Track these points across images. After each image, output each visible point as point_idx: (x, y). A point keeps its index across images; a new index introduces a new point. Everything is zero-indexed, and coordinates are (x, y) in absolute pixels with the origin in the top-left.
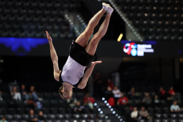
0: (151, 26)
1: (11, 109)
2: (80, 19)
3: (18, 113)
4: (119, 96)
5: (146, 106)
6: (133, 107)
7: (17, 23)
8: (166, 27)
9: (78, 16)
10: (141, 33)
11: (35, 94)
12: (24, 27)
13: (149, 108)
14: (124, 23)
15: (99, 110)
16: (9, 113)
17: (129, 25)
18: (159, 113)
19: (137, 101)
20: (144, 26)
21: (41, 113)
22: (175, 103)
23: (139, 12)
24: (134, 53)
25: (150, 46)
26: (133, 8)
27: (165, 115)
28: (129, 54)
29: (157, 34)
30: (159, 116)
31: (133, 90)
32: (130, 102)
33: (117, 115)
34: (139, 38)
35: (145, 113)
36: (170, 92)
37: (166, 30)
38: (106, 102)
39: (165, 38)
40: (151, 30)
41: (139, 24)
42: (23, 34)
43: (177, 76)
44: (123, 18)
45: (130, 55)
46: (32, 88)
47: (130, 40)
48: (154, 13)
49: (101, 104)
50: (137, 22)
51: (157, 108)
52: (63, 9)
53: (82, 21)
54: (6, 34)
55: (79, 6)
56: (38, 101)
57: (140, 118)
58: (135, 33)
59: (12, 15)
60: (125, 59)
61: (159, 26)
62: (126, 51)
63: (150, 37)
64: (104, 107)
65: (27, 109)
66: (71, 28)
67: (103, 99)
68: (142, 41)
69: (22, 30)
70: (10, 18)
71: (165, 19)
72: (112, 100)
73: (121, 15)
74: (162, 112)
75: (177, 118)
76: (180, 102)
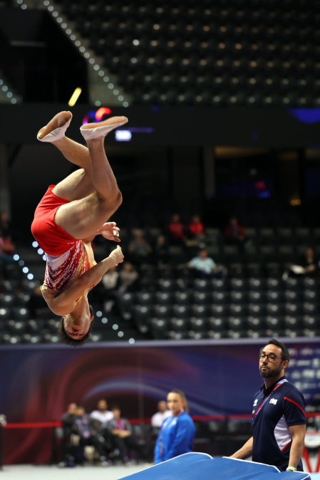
0: (149, 71)
8: (184, 72)
10: (126, 87)
13: (144, 267)
14: (84, 62)
15: (26, 270)
17: (97, 68)
18: (166, 278)
20: (133, 70)
22: (204, 252)
23: (120, 37)
26: (106, 25)
27: (181, 282)
29: (163, 89)
30: (166, 284)
34: (121, 98)
36: (192, 228)
37: (184, 79)
38: (40, 251)
39: (181, 98)
40: (148, 78)
41: (119, 63)
43: (210, 190)
44: (82, 50)
47: (98, 103)
48: (155, 39)
49: (31, 257)
50: (116, 60)
51: (162, 266)
57: (122, 289)
58: (111, 86)
61: (167, 71)
63: (146, 97)
64: (37, 264)
67: (35, 244)
68: (125, 105)
71: (180, 53)
73: (78, 44)
74: (175, 275)
75: (210, 289)
76: (215, 249)
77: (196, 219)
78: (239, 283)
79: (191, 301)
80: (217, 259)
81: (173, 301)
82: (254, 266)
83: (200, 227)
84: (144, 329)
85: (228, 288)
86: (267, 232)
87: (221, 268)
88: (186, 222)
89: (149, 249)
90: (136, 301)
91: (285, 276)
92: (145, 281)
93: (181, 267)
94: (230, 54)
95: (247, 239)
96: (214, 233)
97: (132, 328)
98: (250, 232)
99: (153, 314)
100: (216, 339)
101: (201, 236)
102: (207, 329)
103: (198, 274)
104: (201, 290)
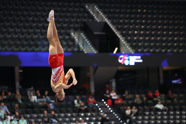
0: (140, 41)
1: (29, 110)
2: (83, 36)
3: (34, 113)
4: (116, 98)
5: (137, 106)
6: (127, 106)
7: (33, 40)
8: (152, 42)
9: (82, 34)
10: (133, 47)
11: (48, 97)
12: (39, 43)
13: (140, 107)
14: (119, 39)
15: (100, 109)
16: (27, 113)
17: (123, 41)
18: (147, 111)
20: (135, 41)
21: (53, 113)
22: (160, 102)
23: (131, 30)
24: (127, 63)
25: (139, 57)
26: (126, 26)
27: (152, 113)
28: (123, 63)
29: (145, 47)
30: (147, 113)
31: (127, 92)
32: (124, 102)
33: (114, 113)
34: (131, 51)
36: (156, 94)
37: (152, 44)
38: (105, 103)
39: (151, 50)
40: (140, 44)
41: (130, 39)
42: (38, 49)
43: (162, 81)
44: (118, 35)
45: (124, 65)
46: (46, 93)
47: (123, 53)
48: (142, 31)
49: (102, 104)
50: (129, 38)
51: (146, 107)
52: (70, 29)
53: (85, 38)
54: (24, 49)
55: (83, 25)
56: (50, 103)
57: (132, 115)
58: (128, 47)
59: (29, 34)
60: (120, 68)
61: (146, 41)
62: (120, 61)
63: (140, 50)
64: (104, 107)
65: (42, 109)
66: (77, 43)
68: (133, 53)
69: (37, 46)
70: (27, 36)
71: (151, 35)
72: (110, 101)
73: (116, 33)
74: (150, 110)
75: (162, 115)
76: (164, 101)
77: (157, 91)
78: (172, 113)
79: (156, 119)
81: (150, 119)
82: (177, 107)
83: (158, 94)
86: (182, 95)
87: (166, 108)
88: (154, 92)
89: (141, 101)
90: (137, 119)
92: (140, 112)
93: (152, 107)
94: (168, 36)
95: (174, 98)
96: (163, 96)
98: (176, 95)
101: (159, 97)
103: (158, 110)
104: (159, 115)
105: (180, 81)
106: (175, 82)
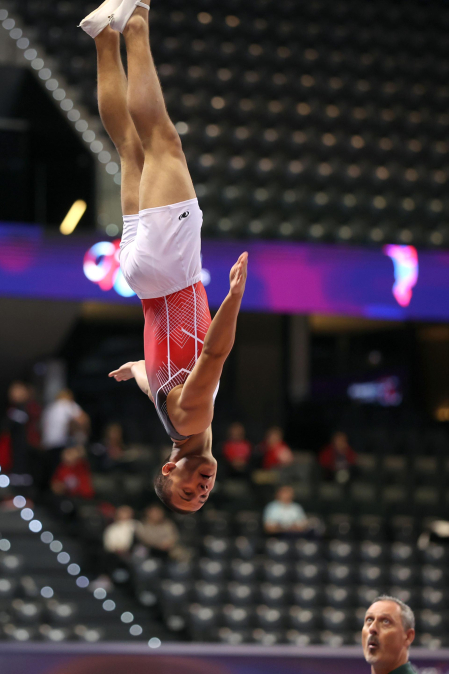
8: (262, 181)
14: (92, 158)
17: (112, 169)
18: (218, 535)
19: (133, 484)
22: (286, 494)
27: (244, 545)
29: (225, 209)
30: (219, 546)
32: (105, 483)
33: (47, 537)
35: (163, 534)
37: (261, 195)
39: (256, 227)
43: (300, 387)
44: (89, 137)
45: (112, 293)
47: (113, 230)
57: (140, 552)
60: (91, 307)
61: (232, 178)
62: (93, 273)
71: (257, 149)
73: (81, 126)
74: (234, 531)
75: (293, 558)
76: (304, 489)
77: (274, 438)
78: (343, 549)
79: (260, 578)
80: (308, 505)
81: (228, 577)
82: (371, 522)
84: (176, 623)
85: (324, 557)
86: (395, 463)
88: (255, 438)
90: (165, 574)
91: (423, 542)
93: (243, 517)
94: (344, 155)
97: (156, 620)
99: (193, 598)
100: (301, 645)
102: (285, 628)
104: (279, 559)
105: (392, 392)
106: (364, 392)
